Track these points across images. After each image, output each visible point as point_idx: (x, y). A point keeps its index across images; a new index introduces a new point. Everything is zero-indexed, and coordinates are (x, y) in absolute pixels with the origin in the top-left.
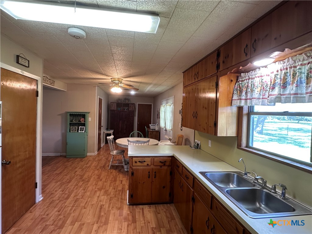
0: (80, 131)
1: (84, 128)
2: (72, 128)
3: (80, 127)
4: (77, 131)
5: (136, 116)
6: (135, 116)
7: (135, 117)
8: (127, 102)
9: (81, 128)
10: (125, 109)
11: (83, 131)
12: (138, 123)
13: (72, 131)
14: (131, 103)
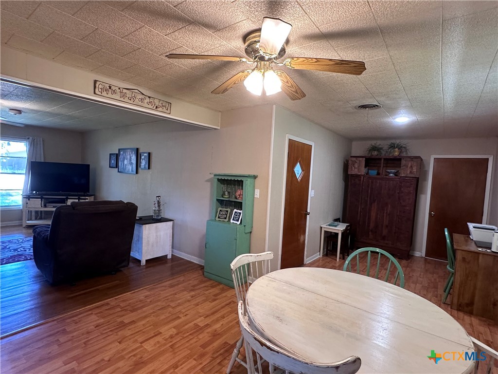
0: (233, 220)
1: (240, 213)
2: (220, 211)
3: (235, 210)
4: (227, 219)
5: (426, 194)
6: (424, 192)
7: (422, 197)
8: (396, 154)
9: (236, 212)
10: (390, 173)
11: (238, 221)
12: (430, 214)
13: (219, 218)
14: (410, 157)
